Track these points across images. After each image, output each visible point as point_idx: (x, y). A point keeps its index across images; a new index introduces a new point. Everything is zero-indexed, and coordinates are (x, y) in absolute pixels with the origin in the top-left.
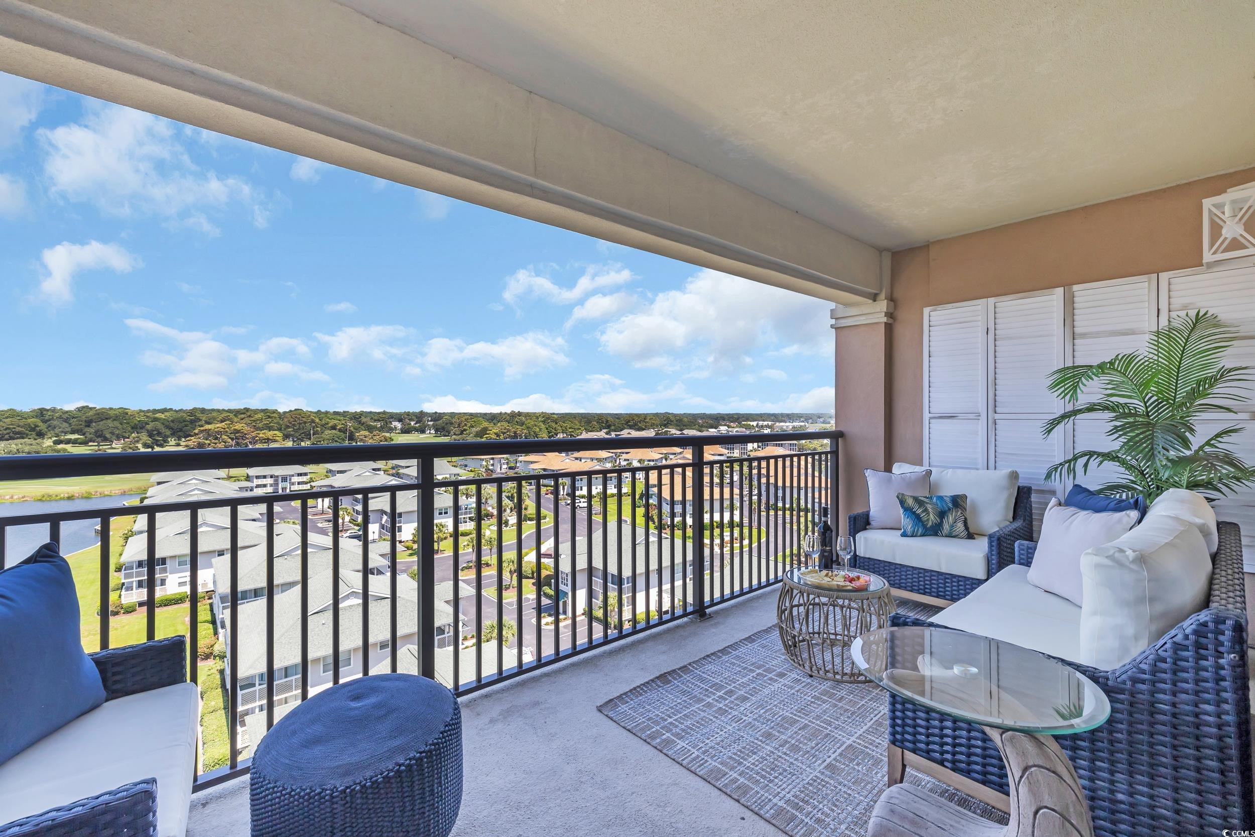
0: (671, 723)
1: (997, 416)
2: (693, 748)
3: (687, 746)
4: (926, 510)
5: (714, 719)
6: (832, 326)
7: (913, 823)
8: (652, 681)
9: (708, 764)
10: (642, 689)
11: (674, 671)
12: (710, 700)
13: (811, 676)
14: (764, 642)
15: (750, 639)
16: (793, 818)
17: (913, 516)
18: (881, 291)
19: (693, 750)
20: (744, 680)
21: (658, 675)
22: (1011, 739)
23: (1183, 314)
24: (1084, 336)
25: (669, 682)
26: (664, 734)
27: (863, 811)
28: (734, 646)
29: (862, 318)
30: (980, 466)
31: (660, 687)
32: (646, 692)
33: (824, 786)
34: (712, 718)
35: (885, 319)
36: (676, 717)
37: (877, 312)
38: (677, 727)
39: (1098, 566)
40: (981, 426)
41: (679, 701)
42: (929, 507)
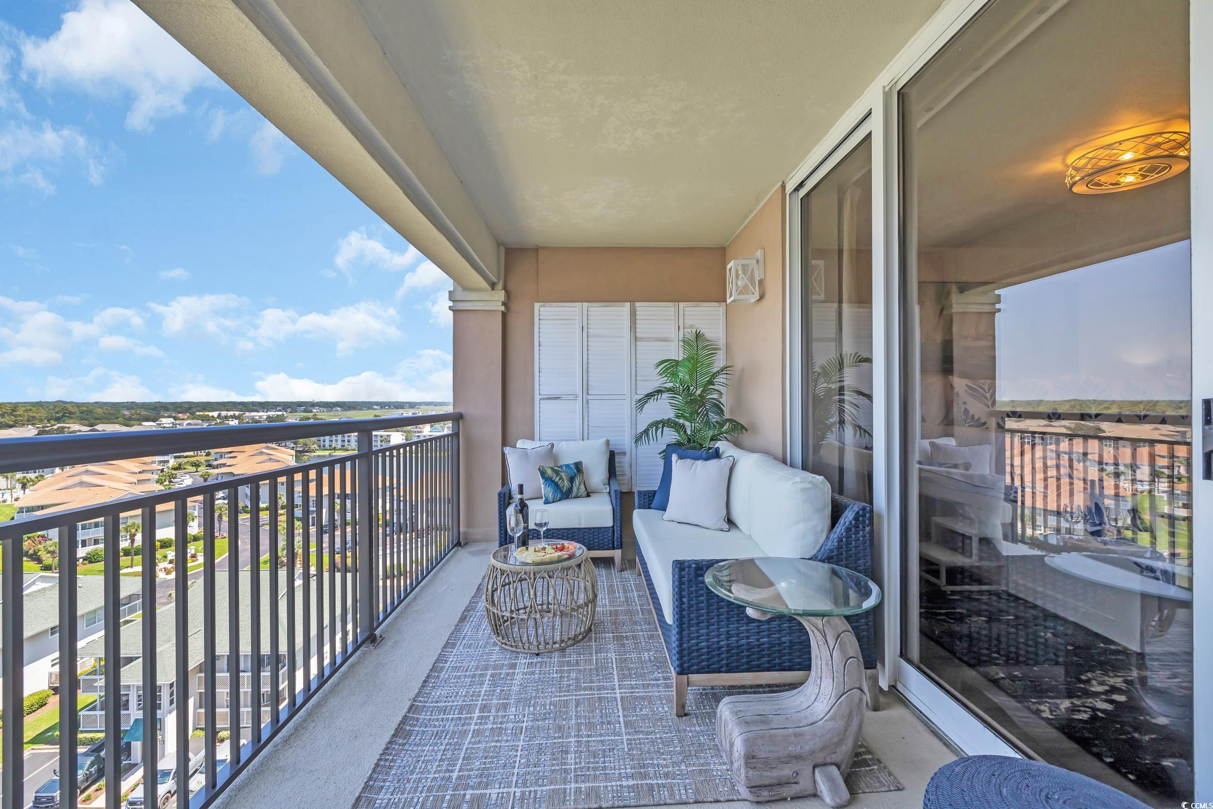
0: (459, 778)
1: (589, 397)
2: (510, 787)
3: (501, 790)
4: (561, 478)
5: (498, 744)
6: (450, 308)
8: (390, 742)
9: (539, 793)
10: (386, 760)
11: (405, 717)
12: (473, 727)
13: (538, 655)
14: (465, 641)
15: (449, 645)
16: (651, 788)
17: (553, 484)
18: (499, 281)
19: (512, 790)
20: (485, 687)
21: (393, 732)
23: (689, 331)
24: (642, 339)
25: (410, 734)
26: (465, 795)
27: (680, 745)
28: (441, 659)
29: (481, 304)
30: (577, 438)
31: (404, 745)
32: (393, 761)
33: (640, 744)
34: (494, 744)
35: (503, 308)
36: (458, 767)
37: (495, 300)
38: (469, 777)
40: (578, 406)
41: (443, 747)
42: (563, 474)
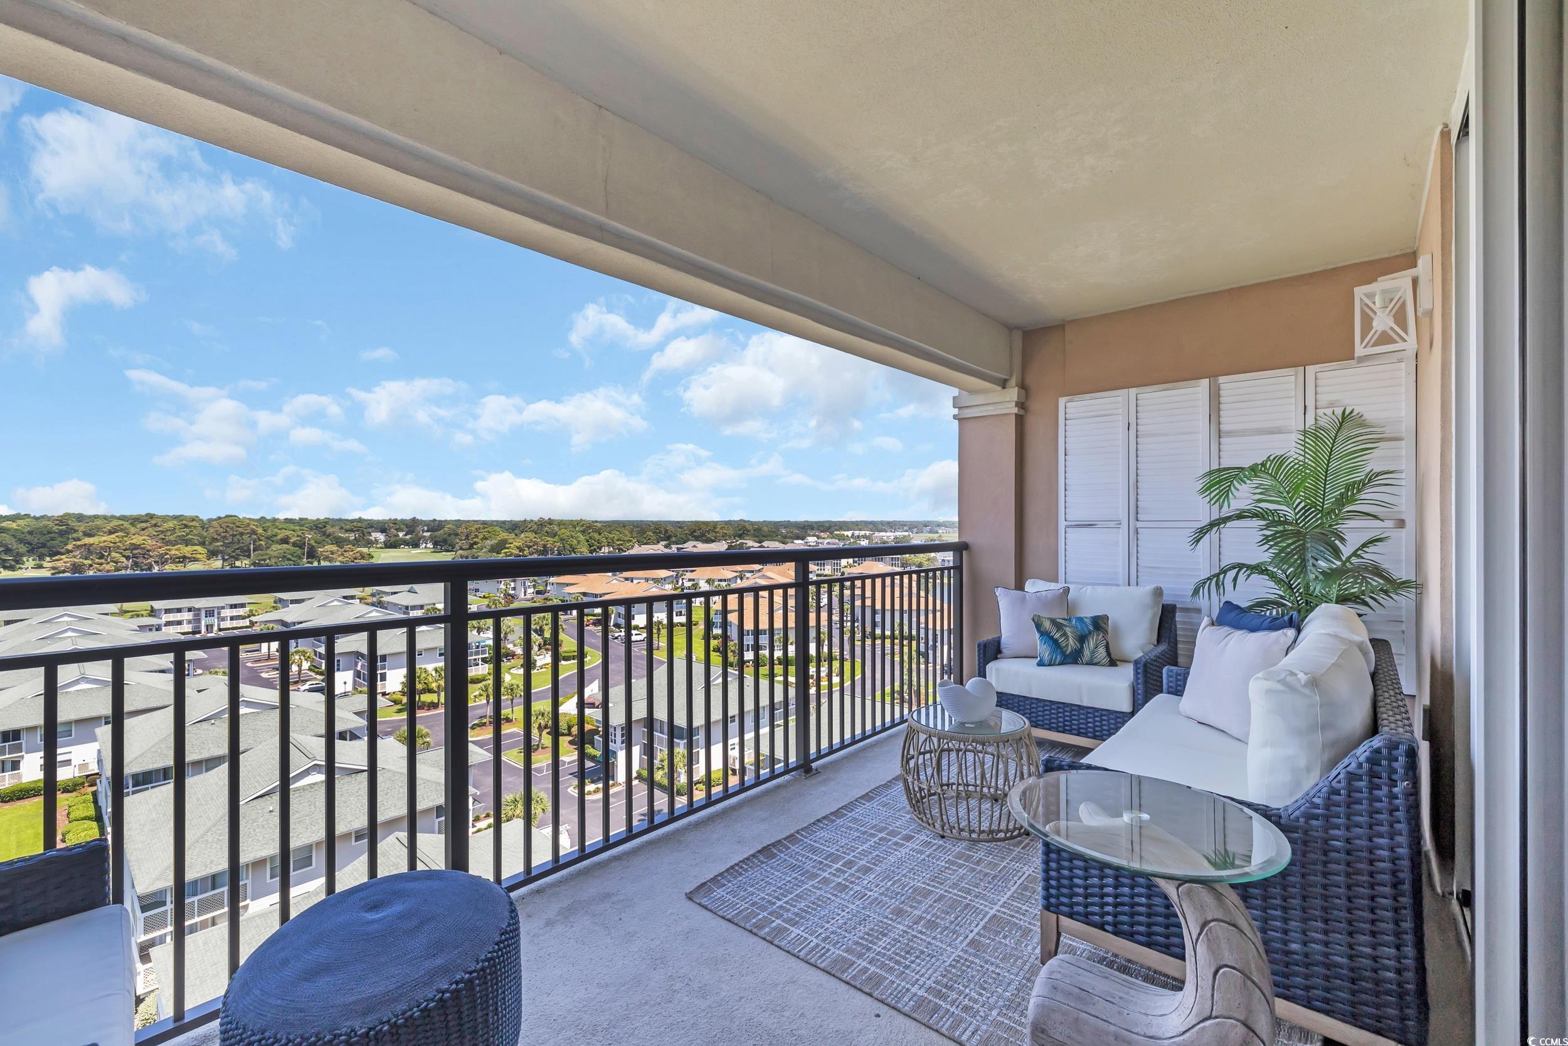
0: (781, 907)
1: (1139, 524)
2: (811, 935)
3: (803, 934)
4: (1065, 634)
5: (833, 898)
6: (955, 417)
7: (1078, 999)
8: (753, 856)
9: (830, 952)
10: (742, 867)
11: (779, 841)
12: (826, 874)
13: (943, 837)
14: (885, 799)
15: (867, 797)
16: (937, 1008)
17: (1051, 642)
18: (1011, 376)
19: (811, 938)
20: (865, 847)
21: (760, 849)
22: (1189, 893)
23: (1329, 411)
24: (1230, 434)
25: (774, 856)
26: (773, 921)
27: (1015, 992)
28: (849, 807)
29: (990, 408)
30: (1120, 582)
31: (763, 863)
32: (746, 870)
33: (968, 967)
34: (830, 896)
35: (1015, 410)
36: (786, 899)
37: (1006, 401)
38: (788, 910)
39: (1269, 692)
40: (1121, 536)
41: (789, 879)
42: (1068, 630)
